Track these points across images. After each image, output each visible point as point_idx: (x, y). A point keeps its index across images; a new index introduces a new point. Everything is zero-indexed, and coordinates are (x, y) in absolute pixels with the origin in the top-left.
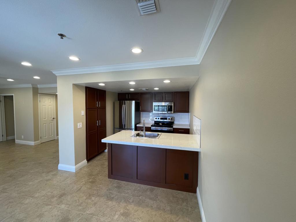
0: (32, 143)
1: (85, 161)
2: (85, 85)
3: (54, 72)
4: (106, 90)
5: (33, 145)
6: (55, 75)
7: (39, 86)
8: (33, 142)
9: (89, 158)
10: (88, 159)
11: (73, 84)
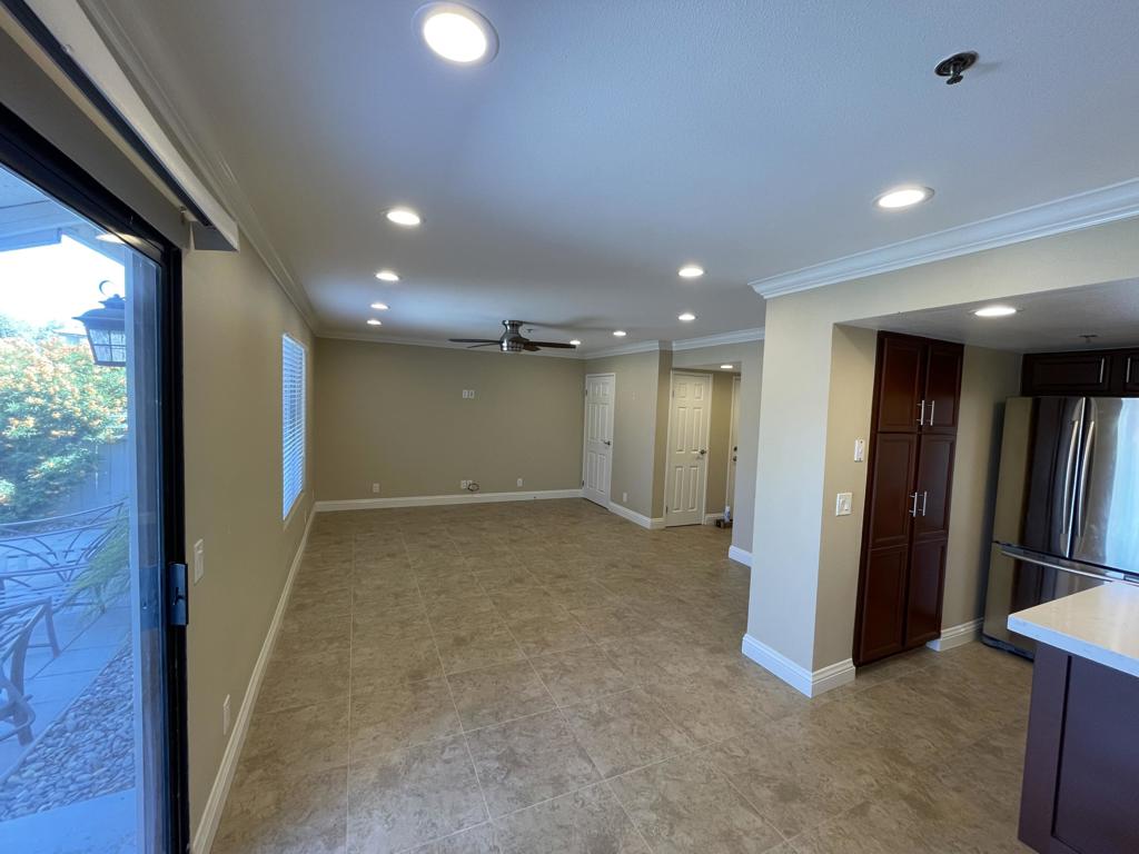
0: (646, 521)
1: (848, 665)
2: (877, 327)
3: (757, 289)
4: (967, 342)
5: (648, 527)
6: (762, 297)
7: (675, 347)
8: (649, 520)
9: (866, 656)
10: (861, 660)
11: (837, 325)
